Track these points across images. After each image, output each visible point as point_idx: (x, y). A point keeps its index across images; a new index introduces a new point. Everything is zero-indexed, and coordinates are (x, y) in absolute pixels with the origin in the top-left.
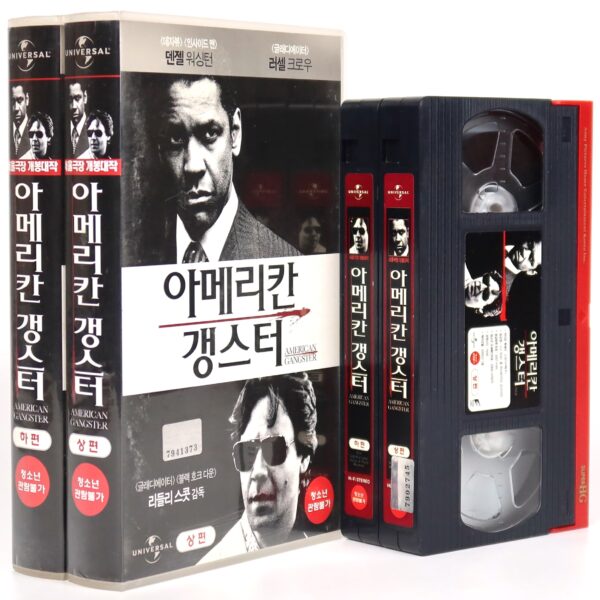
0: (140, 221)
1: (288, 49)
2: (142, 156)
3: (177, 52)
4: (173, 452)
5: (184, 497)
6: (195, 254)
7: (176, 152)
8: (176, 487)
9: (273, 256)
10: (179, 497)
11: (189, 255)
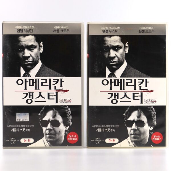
0: (9, 67)
1: (60, 27)
2: (9, 53)
3: (21, 30)
4: (19, 120)
5: (23, 130)
6: (27, 75)
7: (20, 52)
8: (20, 128)
9: (54, 77)
10: (21, 130)
11: (25, 75)
